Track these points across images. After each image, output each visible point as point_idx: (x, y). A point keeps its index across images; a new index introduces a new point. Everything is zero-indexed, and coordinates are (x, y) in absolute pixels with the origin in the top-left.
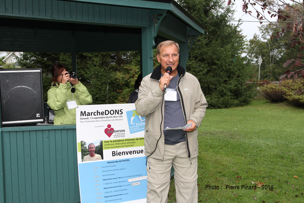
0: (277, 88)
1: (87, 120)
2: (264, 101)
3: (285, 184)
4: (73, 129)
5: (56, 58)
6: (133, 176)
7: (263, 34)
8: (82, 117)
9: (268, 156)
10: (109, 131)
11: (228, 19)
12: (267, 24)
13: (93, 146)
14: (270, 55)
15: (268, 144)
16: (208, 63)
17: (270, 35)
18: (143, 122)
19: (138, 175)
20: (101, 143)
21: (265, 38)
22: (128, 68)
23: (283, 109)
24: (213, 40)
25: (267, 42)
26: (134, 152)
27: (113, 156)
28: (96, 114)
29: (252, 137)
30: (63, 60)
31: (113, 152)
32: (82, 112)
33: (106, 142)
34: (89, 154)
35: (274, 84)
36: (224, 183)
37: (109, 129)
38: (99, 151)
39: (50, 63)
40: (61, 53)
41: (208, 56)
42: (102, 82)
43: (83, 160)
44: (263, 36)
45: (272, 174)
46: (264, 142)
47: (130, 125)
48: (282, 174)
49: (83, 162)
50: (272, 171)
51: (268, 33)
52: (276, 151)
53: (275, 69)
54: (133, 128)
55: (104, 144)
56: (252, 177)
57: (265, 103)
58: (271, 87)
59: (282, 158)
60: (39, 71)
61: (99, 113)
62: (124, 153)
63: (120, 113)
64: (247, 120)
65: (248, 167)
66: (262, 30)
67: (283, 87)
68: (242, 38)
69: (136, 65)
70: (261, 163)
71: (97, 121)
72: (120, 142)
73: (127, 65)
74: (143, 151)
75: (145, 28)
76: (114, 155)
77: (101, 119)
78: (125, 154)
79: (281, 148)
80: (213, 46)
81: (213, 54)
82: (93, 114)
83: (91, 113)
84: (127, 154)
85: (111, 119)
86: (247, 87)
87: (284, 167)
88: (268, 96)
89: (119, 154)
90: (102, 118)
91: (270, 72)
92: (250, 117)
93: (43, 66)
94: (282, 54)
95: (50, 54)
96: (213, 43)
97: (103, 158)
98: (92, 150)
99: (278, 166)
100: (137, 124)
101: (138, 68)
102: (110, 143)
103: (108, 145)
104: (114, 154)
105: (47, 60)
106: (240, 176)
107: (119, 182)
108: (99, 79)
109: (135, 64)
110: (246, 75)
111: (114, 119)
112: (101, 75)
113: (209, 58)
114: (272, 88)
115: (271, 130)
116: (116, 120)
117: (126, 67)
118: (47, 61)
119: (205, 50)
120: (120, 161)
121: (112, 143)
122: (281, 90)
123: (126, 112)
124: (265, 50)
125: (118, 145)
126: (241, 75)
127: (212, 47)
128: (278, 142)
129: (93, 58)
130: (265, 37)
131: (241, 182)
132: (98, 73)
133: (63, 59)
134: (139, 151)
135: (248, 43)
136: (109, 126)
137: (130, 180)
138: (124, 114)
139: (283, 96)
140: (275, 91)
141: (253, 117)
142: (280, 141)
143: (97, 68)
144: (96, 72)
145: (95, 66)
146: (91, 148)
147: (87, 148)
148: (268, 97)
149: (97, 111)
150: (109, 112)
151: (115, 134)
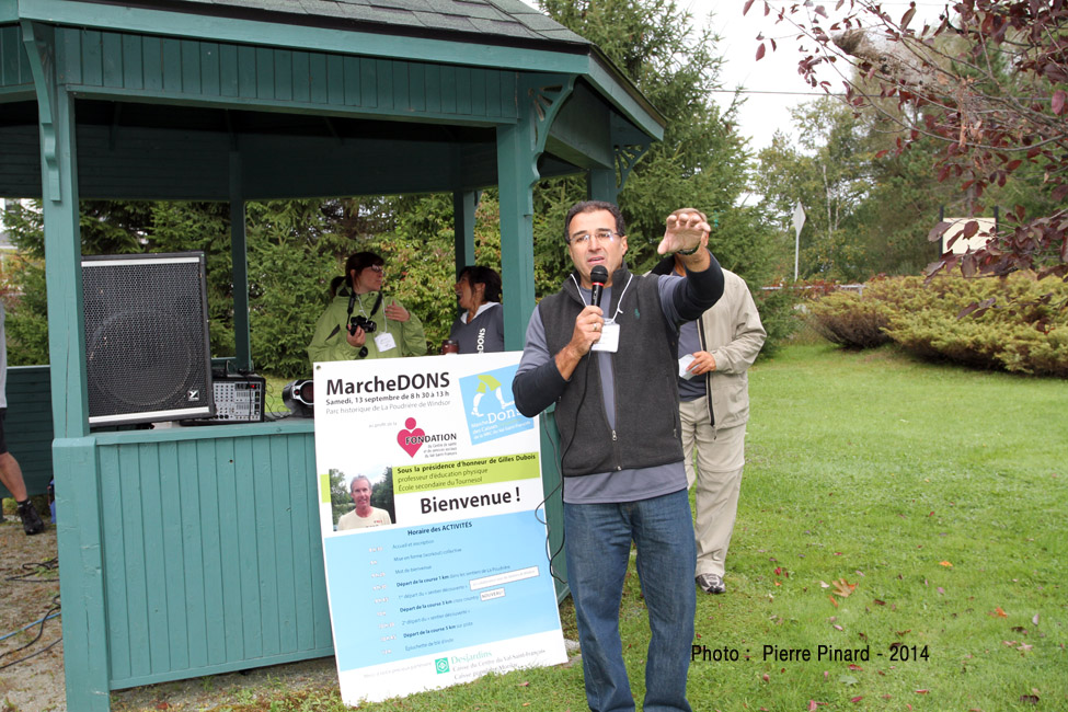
0: (860, 305)
1: (345, 406)
2: (822, 347)
3: (917, 584)
4: (305, 434)
5: (141, 216)
6: (484, 571)
7: (802, 130)
8: (332, 397)
9: (857, 511)
10: (411, 438)
11: (701, 86)
12: (816, 100)
13: (364, 484)
14: (826, 199)
15: (852, 477)
16: (643, 228)
17: (825, 135)
18: (507, 408)
19: (497, 569)
20: (389, 474)
21: (809, 145)
22: (382, 246)
23: (883, 371)
24: (658, 153)
25: (817, 157)
26: (485, 499)
27: (424, 512)
28: (371, 387)
29: (799, 457)
30: (164, 225)
31: (422, 500)
32: (330, 382)
33: (404, 471)
34: (354, 508)
35: (848, 293)
36: (739, 591)
37: (411, 431)
38: (383, 500)
39: (121, 234)
40: (156, 202)
41: (643, 204)
42: (300, 293)
43: (338, 527)
44: (805, 138)
45: (876, 561)
46: (839, 469)
47: (471, 419)
48: (904, 557)
49: (339, 533)
50: (875, 550)
51: (821, 127)
52: (878, 495)
53: (843, 244)
54: (480, 427)
55: (396, 477)
56: (818, 568)
57: (823, 351)
58: (842, 301)
59: (900, 513)
60: (196, 260)
61: (379, 385)
62: (454, 503)
63: (441, 382)
64: (775, 406)
65: (805, 543)
66: (801, 118)
67: (878, 302)
68: (737, 144)
69: (409, 238)
70: (839, 531)
71: (376, 408)
72: (442, 471)
73: (379, 237)
74: (510, 497)
75: (509, 127)
76: (426, 509)
77: (387, 403)
78: (457, 507)
79: (891, 485)
80: (658, 173)
81: (657, 199)
82: (362, 387)
83: (359, 385)
84: (465, 506)
85: (415, 400)
86: (767, 303)
87: (908, 539)
88: (833, 329)
89: (442, 506)
90: (390, 398)
91: (827, 256)
92: (783, 397)
93: (96, 243)
94: (863, 196)
95: (121, 203)
96: (656, 162)
97: (394, 521)
98: (362, 497)
99: (891, 537)
100: (492, 417)
101: (417, 245)
102: (414, 474)
103: (409, 479)
104: (426, 506)
105: (107, 222)
106: (784, 569)
107: (445, 590)
108: (290, 285)
109: (406, 234)
110: (764, 264)
111: (426, 400)
112: (295, 273)
113: (644, 213)
114: (846, 306)
115: (853, 435)
116: (430, 404)
117: (378, 244)
118: (108, 227)
119: (632, 187)
120: (444, 528)
121: (420, 473)
122: (874, 312)
123: (461, 380)
124: (812, 184)
125: (437, 480)
126: (746, 263)
127: (653, 175)
128: (881, 468)
129: (265, 217)
130: (811, 143)
131: (788, 585)
132: (284, 267)
133: (166, 218)
134: (499, 495)
135: (756, 161)
136: (411, 422)
137: (476, 584)
138: (454, 387)
139: (881, 328)
140: (854, 313)
141: (794, 398)
142: (885, 465)
143: (281, 248)
144: (280, 263)
145: (276, 242)
146: (358, 491)
147: (349, 491)
148: (832, 333)
149: (376, 378)
150: (411, 382)
151: (430, 446)
